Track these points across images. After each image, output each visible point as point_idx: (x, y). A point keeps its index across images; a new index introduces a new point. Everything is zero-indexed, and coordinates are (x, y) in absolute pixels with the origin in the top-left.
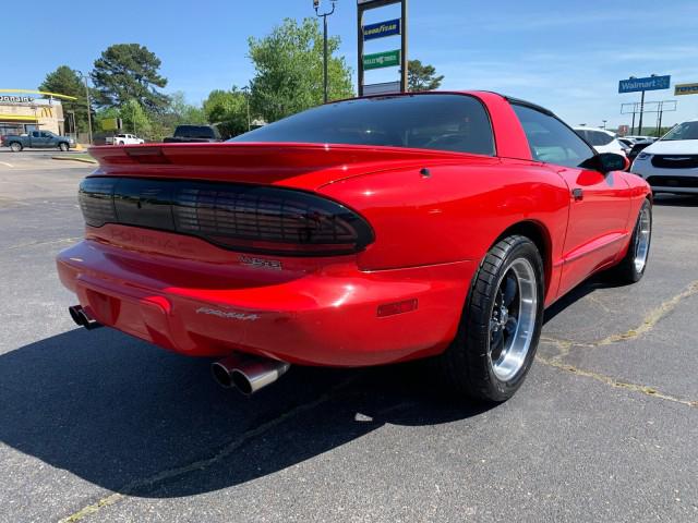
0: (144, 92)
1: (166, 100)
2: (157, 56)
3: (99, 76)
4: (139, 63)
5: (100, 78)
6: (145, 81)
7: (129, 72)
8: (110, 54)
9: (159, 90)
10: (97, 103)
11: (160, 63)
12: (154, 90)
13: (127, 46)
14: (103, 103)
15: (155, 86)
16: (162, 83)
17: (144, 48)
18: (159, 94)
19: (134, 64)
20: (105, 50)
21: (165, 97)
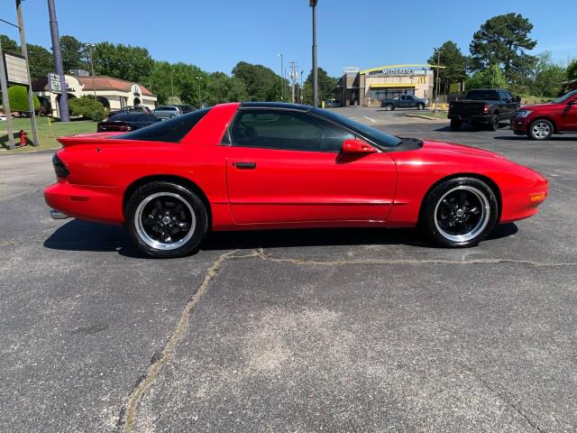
0: (512, 55)
1: (532, 60)
2: (530, 22)
3: (476, 46)
4: (512, 30)
5: (476, 48)
6: (516, 45)
7: (502, 39)
8: (488, 26)
9: (527, 52)
10: (470, 68)
11: (531, 27)
12: (522, 53)
13: (503, 16)
14: (474, 69)
15: (523, 49)
16: (531, 46)
17: (519, 16)
18: (526, 56)
19: (506, 32)
20: (484, 23)
21: (532, 58)
